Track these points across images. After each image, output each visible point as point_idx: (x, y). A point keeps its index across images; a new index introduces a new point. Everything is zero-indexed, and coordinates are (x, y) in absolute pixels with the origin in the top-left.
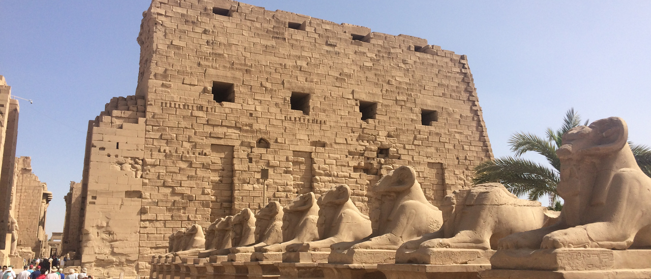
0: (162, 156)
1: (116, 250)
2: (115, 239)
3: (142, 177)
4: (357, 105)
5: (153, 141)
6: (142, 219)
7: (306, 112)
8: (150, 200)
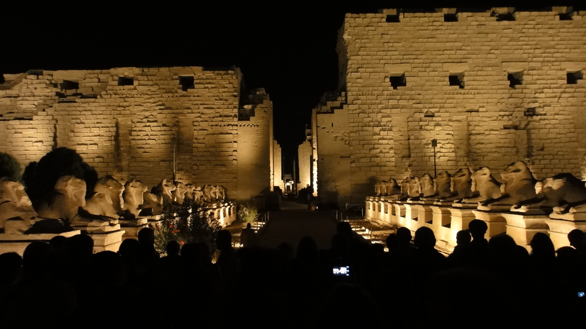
3: (349, 144)
4: (505, 75)
6: (352, 171)
7: (462, 87)
8: (355, 159)
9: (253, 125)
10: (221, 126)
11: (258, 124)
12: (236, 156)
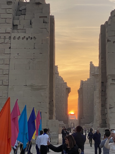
9: (29, 37)
11: (36, 37)
12: (7, 74)
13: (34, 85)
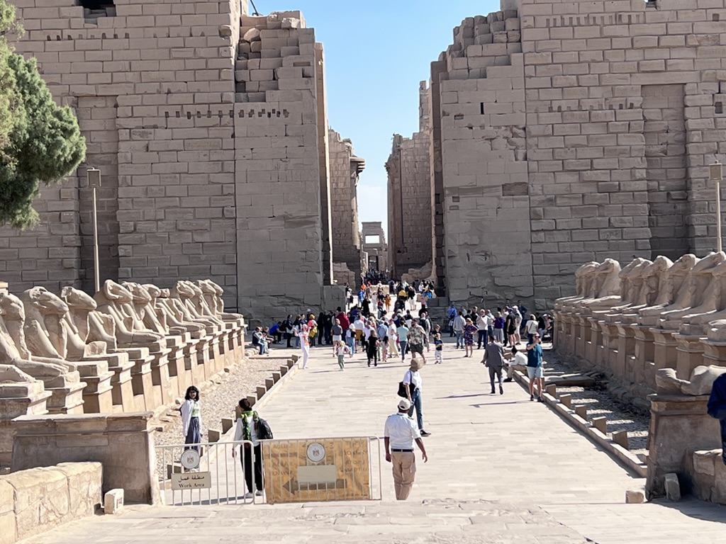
0: (556, 117)
1: (497, 281)
2: (495, 263)
3: (526, 159)
5: (538, 92)
6: (533, 229)
8: (543, 198)
9: (274, 111)
10: (189, 116)
11: (288, 111)
12: (232, 194)
13: (291, 215)
